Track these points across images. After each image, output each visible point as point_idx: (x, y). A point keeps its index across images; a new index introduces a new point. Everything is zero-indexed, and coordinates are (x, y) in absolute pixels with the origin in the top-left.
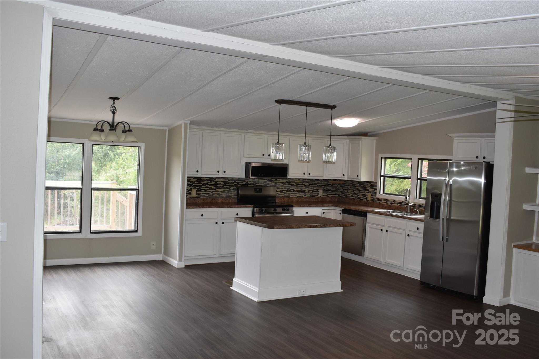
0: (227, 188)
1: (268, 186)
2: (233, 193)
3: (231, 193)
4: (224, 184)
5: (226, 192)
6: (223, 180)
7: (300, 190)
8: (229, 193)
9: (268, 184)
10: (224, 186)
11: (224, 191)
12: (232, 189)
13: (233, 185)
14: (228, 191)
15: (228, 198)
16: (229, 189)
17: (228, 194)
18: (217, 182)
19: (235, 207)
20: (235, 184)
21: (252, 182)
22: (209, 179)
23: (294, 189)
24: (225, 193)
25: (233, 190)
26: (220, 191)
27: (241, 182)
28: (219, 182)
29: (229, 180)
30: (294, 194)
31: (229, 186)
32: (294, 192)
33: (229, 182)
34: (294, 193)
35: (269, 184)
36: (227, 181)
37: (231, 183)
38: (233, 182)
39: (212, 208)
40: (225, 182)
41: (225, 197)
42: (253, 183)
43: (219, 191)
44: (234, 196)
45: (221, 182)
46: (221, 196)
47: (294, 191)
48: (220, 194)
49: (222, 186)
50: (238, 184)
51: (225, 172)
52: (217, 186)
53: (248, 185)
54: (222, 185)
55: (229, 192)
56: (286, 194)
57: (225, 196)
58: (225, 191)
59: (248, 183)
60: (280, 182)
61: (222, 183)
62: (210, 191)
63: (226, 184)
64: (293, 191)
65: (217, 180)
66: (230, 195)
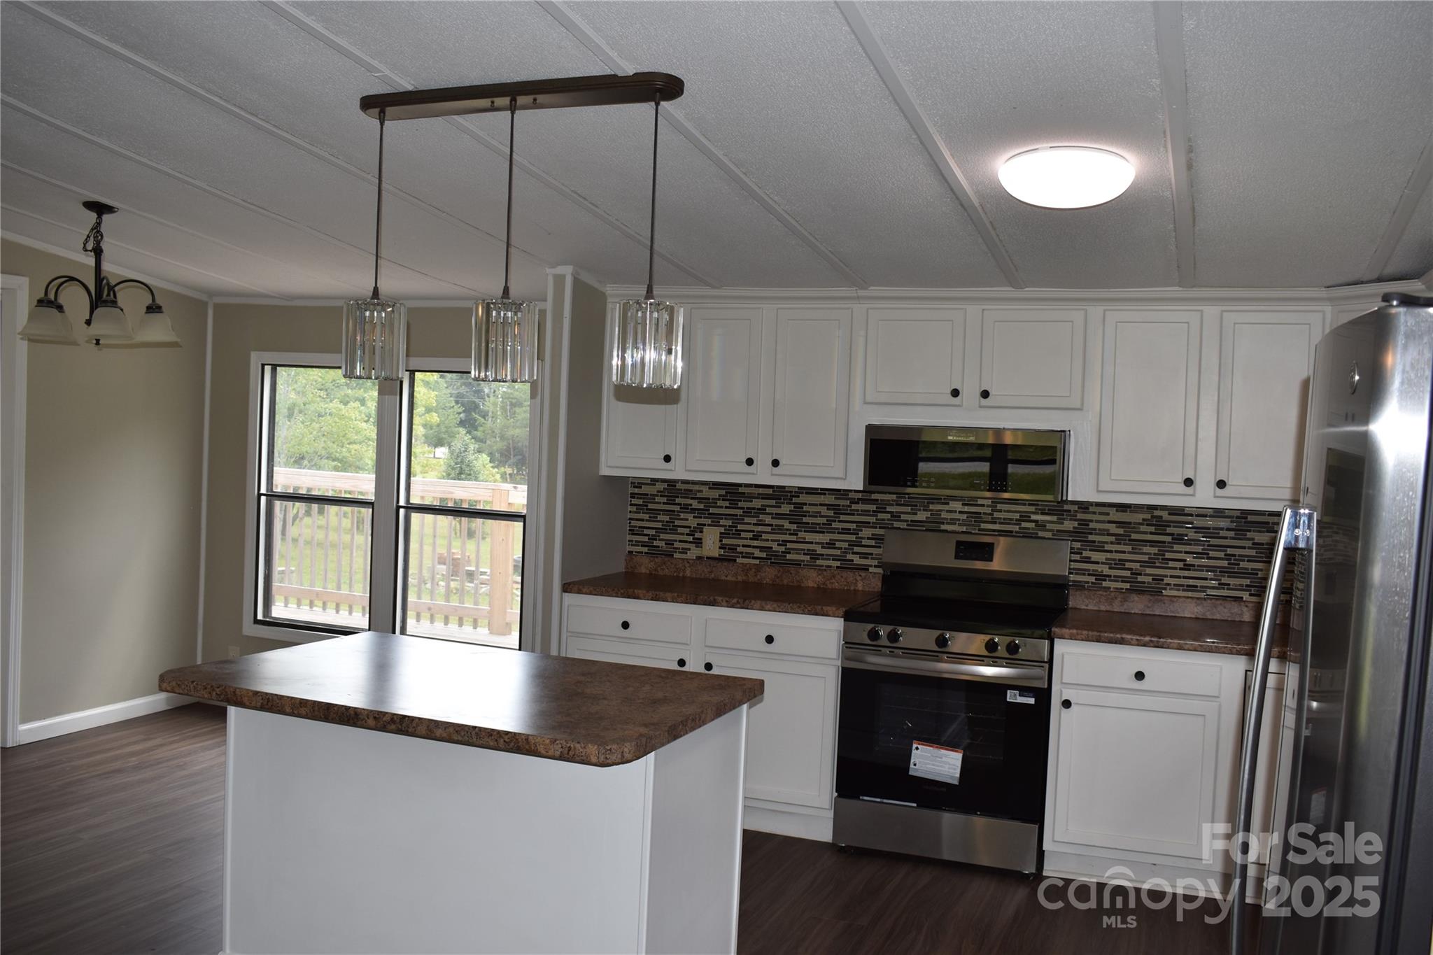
0: (846, 531)
1: (1041, 534)
2: (872, 554)
3: (864, 556)
4: (831, 513)
5: (841, 548)
6: (830, 499)
7: (1225, 563)
8: (853, 553)
9: (1041, 525)
10: (834, 525)
11: (831, 545)
12: (868, 538)
13: (873, 519)
14: (852, 544)
15: (850, 575)
16: (853, 538)
17: (849, 557)
18: (805, 504)
19: (762, 609)
20: (881, 516)
21: (960, 512)
22: (770, 491)
23: (1189, 559)
24: (838, 552)
25: (873, 543)
26: (817, 543)
27: (909, 509)
28: (810, 505)
29: (853, 502)
30: (1191, 582)
31: (853, 526)
32: (1186, 573)
33: (854, 507)
34: (1185, 577)
35: (1049, 526)
36: (848, 503)
37: (865, 513)
38: (874, 507)
39: (665, 600)
40: (839, 505)
41: (837, 567)
42: (964, 517)
43: (812, 543)
44: (875, 566)
45: (821, 505)
46: (818, 562)
47: (1188, 567)
48: (815, 556)
49: (823, 524)
50: (895, 516)
51: (776, 463)
52: (805, 520)
53: (943, 527)
54: (824, 520)
55: (856, 549)
56: (1140, 578)
57: (838, 564)
58: (838, 544)
59: (944, 515)
60: (1110, 522)
61: (824, 510)
62: (772, 541)
63: (843, 517)
64: (1181, 565)
65: (803, 498)
66: (857, 560)
